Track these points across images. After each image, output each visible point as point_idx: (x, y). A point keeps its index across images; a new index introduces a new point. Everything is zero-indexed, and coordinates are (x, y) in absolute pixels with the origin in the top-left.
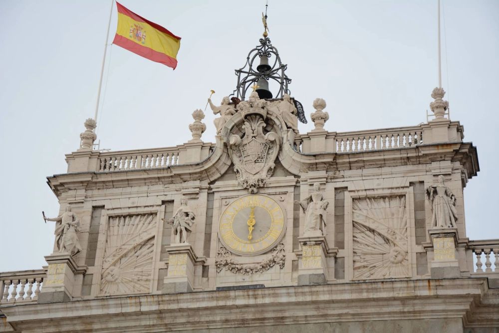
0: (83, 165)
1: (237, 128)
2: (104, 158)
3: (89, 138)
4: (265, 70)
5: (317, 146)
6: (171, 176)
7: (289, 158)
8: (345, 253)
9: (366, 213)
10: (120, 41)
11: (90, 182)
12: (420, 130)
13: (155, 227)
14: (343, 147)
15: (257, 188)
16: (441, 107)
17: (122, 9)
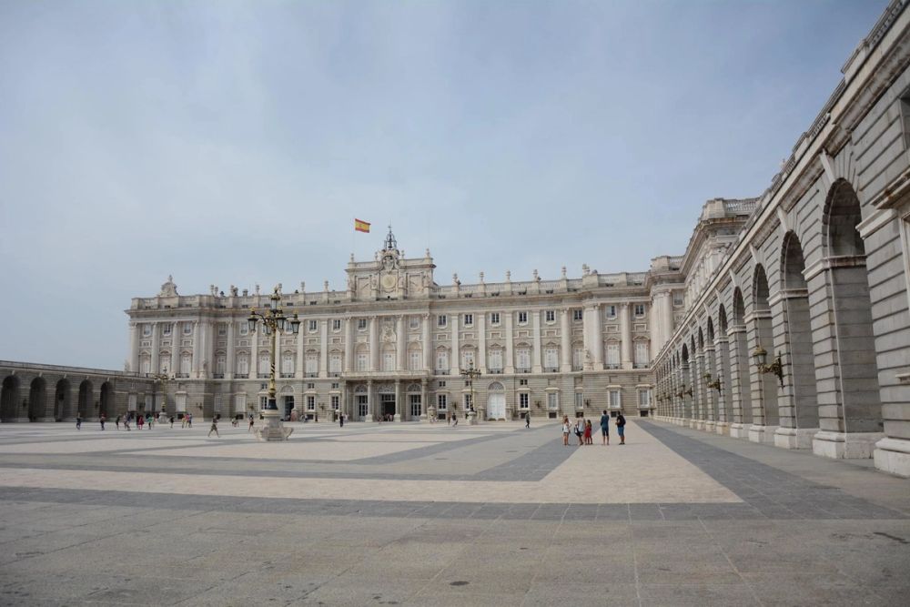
0: (351, 267)
1: (385, 258)
2: (356, 264)
3: (352, 258)
4: (390, 241)
5: (402, 263)
6: (371, 270)
7: (396, 266)
8: (408, 289)
9: (413, 279)
10: (357, 229)
11: (354, 271)
12: (423, 259)
13: (368, 282)
14: (409, 264)
15: (390, 273)
16: (428, 254)
17: (356, 220)
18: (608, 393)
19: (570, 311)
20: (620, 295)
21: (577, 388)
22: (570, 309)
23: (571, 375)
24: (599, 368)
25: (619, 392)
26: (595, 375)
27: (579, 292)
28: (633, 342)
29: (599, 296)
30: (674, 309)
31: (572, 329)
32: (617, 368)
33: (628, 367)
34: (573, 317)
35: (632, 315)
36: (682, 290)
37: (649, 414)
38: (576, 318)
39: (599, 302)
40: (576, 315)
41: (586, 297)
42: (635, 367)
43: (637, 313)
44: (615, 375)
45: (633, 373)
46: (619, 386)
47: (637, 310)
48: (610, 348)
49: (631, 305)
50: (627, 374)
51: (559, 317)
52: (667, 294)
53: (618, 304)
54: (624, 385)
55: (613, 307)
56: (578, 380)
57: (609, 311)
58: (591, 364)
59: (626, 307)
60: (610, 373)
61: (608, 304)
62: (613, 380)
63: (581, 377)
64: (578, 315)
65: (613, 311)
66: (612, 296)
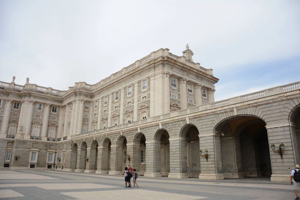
18: (31, 153)
19: (13, 102)
20: (46, 99)
21: (8, 149)
22: (13, 101)
23: (6, 140)
24: (27, 138)
25: (37, 153)
26: (24, 142)
27: (22, 92)
28: (48, 126)
29: (35, 97)
30: (84, 111)
31: (11, 113)
32: (37, 139)
33: (44, 139)
34: (13, 106)
35: (50, 111)
36: (89, 102)
37: (52, 167)
38: (15, 107)
39: (35, 100)
40: (15, 105)
41: (25, 96)
42: (48, 140)
43: (53, 111)
44: (37, 143)
45: (47, 143)
46: (38, 150)
47: (53, 109)
48: (35, 127)
49: (51, 106)
50: (43, 143)
51: (4, 104)
52: (83, 102)
53: (44, 104)
54: (40, 150)
55: (40, 105)
56: (10, 144)
57: (38, 106)
58: (23, 134)
59: (48, 106)
60: (34, 141)
61: (38, 103)
62: (35, 145)
63: (13, 142)
64: (17, 105)
65: (40, 107)
66: (42, 98)
